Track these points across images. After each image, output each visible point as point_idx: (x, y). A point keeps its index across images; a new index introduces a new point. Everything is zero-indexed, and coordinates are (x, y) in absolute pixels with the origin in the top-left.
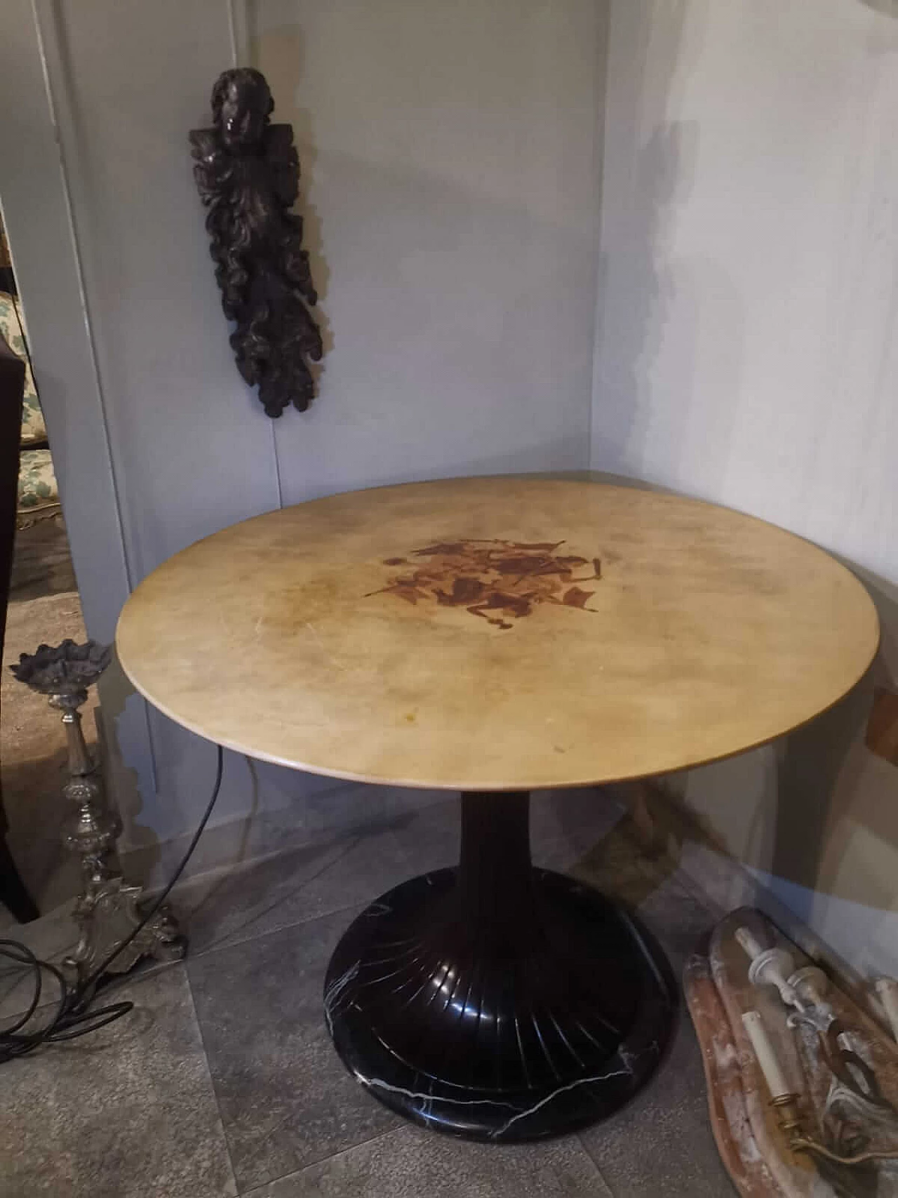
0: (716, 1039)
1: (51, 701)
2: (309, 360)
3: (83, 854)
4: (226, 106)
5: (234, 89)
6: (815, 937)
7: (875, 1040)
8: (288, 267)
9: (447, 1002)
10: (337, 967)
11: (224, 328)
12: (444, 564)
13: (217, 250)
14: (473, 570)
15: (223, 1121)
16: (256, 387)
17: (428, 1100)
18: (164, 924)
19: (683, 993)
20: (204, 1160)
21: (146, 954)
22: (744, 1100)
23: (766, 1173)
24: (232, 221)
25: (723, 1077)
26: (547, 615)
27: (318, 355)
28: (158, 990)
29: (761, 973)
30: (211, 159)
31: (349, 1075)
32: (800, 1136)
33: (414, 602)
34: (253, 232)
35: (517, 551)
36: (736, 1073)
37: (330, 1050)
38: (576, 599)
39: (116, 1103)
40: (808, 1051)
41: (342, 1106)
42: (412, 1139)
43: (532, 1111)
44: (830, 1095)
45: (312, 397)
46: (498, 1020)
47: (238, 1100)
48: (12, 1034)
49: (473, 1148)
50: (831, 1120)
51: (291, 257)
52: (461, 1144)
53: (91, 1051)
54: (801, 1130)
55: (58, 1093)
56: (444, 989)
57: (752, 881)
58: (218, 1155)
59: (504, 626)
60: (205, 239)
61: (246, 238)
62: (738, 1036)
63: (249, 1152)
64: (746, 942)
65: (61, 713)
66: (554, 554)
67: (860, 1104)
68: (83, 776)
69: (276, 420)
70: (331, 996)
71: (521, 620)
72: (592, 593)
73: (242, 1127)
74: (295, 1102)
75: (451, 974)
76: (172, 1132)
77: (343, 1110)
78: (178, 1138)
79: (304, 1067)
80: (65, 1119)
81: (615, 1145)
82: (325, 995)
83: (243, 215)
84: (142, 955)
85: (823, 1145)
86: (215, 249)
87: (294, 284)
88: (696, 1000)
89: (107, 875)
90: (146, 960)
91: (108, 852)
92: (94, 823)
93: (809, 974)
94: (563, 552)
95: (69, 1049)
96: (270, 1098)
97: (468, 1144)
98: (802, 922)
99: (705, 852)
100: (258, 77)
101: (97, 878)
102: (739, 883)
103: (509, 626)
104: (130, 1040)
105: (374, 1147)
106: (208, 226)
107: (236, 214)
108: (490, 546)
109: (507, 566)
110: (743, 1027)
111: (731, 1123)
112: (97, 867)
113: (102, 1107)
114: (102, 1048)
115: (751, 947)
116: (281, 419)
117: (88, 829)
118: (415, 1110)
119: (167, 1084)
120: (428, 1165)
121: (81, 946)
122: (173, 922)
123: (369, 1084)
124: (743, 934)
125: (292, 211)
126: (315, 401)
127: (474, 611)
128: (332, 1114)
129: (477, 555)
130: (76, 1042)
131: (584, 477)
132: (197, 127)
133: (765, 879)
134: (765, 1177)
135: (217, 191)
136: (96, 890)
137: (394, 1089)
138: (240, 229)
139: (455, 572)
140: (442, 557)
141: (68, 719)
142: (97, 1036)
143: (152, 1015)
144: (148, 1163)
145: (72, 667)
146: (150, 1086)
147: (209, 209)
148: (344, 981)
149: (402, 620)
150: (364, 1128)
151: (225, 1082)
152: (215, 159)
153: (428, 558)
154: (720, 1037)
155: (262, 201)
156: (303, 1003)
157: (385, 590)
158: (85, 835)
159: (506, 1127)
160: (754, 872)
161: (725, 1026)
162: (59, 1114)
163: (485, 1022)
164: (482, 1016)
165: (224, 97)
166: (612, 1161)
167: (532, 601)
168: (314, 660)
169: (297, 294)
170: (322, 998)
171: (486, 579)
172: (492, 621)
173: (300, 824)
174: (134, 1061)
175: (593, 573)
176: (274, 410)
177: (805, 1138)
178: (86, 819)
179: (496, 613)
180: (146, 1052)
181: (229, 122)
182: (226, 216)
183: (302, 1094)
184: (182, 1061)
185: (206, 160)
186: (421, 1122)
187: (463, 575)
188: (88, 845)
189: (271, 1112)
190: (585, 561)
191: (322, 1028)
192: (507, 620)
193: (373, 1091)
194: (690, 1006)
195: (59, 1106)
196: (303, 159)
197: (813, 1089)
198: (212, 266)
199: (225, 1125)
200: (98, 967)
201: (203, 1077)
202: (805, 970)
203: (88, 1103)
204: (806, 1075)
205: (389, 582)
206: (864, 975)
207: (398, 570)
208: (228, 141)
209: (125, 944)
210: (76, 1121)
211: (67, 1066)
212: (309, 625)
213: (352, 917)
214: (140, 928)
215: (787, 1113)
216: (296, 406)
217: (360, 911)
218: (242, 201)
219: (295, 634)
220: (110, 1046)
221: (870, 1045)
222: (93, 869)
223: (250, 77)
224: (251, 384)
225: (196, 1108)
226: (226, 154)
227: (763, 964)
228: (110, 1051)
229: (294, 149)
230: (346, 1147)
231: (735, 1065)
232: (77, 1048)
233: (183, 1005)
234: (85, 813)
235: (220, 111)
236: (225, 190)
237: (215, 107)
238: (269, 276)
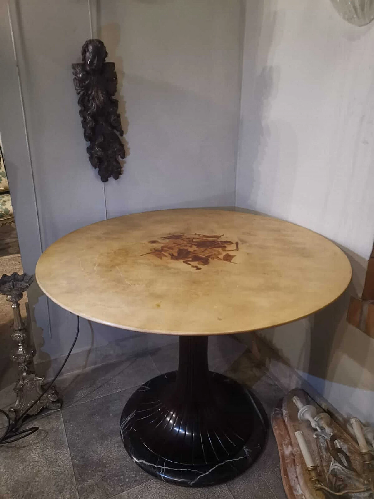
0: (284, 444)
1: (7, 298)
2: (120, 158)
3: (19, 363)
4: (88, 54)
5: (91, 48)
6: (326, 401)
7: (350, 443)
8: (112, 120)
9: (172, 427)
10: (126, 412)
11: (84, 144)
12: (174, 243)
13: (82, 113)
14: (186, 246)
15: (75, 478)
16: (97, 169)
17: (163, 469)
18: (53, 394)
19: (271, 424)
20: (67, 494)
21: (45, 407)
22: (295, 469)
24: (89, 101)
25: (287, 459)
26: (216, 264)
27: (123, 157)
28: (49, 422)
29: (303, 415)
30: (80, 75)
31: (130, 458)
32: (318, 484)
33: (161, 258)
34: (97, 106)
35: (204, 238)
36: (292, 457)
37: (122, 448)
38: (228, 258)
39: (30, 470)
40: (322, 448)
41: (126, 471)
42: (156, 485)
43: (207, 473)
44: (330, 467)
45: (121, 174)
46: (193, 434)
47: (82, 469)
49: (182, 489)
50: (331, 477)
51: (113, 116)
52: (176, 487)
53: (20, 448)
54: (319, 481)
55: (5, 466)
56: (171, 422)
57: (300, 377)
58: (73, 492)
59: (198, 269)
60: (78, 108)
61: (94, 108)
62: (293, 441)
63: (86, 491)
64: (297, 402)
65: (12, 303)
66: (219, 240)
67: (343, 470)
68: (20, 330)
69: (106, 183)
70: (123, 425)
71: (206, 266)
72: (235, 256)
73: (84, 480)
74: (107, 470)
75: (174, 415)
76: (54, 483)
77: (127, 473)
78: (56, 485)
79: (111, 455)
80: (7, 477)
81: (241, 488)
82: (121, 424)
83: (93, 98)
84: (43, 407)
85: (327, 487)
86: (81, 112)
87: (113, 127)
88: (276, 427)
89: (29, 373)
90: (44, 409)
91: (30, 363)
92: (24, 350)
93: (322, 416)
94: (223, 239)
95: (11, 447)
96: (96, 468)
97: (180, 487)
98: (320, 395)
99: (281, 365)
100: (101, 43)
101: (25, 374)
102: (295, 378)
103: (200, 269)
104: (37, 443)
105: (140, 489)
106: (79, 103)
107: (91, 98)
108: (193, 236)
109: (200, 245)
110: (295, 438)
111: (290, 478)
112: (25, 369)
113: (24, 472)
114: (25, 447)
115: (299, 404)
117: (21, 353)
118: (158, 473)
119: (52, 462)
120: (163, 496)
121: (17, 403)
122: (56, 393)
123: (138, 462)
124: (295, 399)
125: (113, 97)
126: (121, 176)
127: (186, 262)
128: (123, 475)
129: (187, 240)
130: (13, 444)
131: (233, 209)
132: (75, 62)
133: (305, 375)
135: (83, 89)
136: (24, 379)
137: (149, 464)
138: (92, 104)
139: (178, 246)
140: (174, 240)
141: (14, 306)
142: (23, 441)
143: (47, 433)
144: (43, 496)
145: (16, 284)
146: (45, 463)
147: (79, 96)
148: (129, 418)
149: (155, 266)
150: (136, 481)
151: (77, 461)
152: (82, 75)
153: (167, 241)
154: (286, 442)
155: (101, 93)
156: (111, 427)
157: (149, 253)
158: (20, 355)
159: (196, 480)
160: (300, 373)
161: (288, 438)
162: (6, 474)
163: (188, 436)
164: (187, 433)
165: (87, 51)
166: (240, 495)
167: (210, 258)
168: (119, 281)
169: (115, 131)
170: (119, 427)
171: (191, 250)
172: (193, 267)
173: (112, 353)
174: (38, 452)
175: (235, 248)
176: (104, 179)
177: (320, 484)
178: (20, 348)
179: (195, 263)
180: (44, 448)
181: (88, 61)
182: (87, 98)
183: (110, 466)
184: (58, 452)
185: (79, 76)
186: (160, 478)
187: (181, 248)
188: (21, 360)
189: (96, 474)
190: (232, 243)
191: (119, 438)
192: (199, 266)
193: (140, 465)
194: (274, 429)
195: (6, 471)
196: (118, 76)
197: (324, 465)
198: (80, 119)
199: (77, 480)
200: (24, 412)
201: (68, 459)
202: (321, 414)
203: (18, 470)
204: (321, 458)
205: (151, 250)
206: (345, 416)
207: (155, 245)
208: (88, 68)
209: (36, 402)
210: (12, 478)
211: (10, 454)
212: (117, 267)
213: (133, 392)
214: (42, 396)
215: (313, 474)
216: (114, 177)
217: (136, 389)
218: (93, 93)
219: (111, 271)
220: (28, 446)
221: (348, 445)
222: (23, 370)
223: (98, 43)
224: (95, 168)
225: (65, 472)
226: (87, 74)
227: (304, 411)
228: (28, 448)
229: (115, 72)
230: (128, 489)
231: (292, 454)
232: (14, 446)
233: (60, 428)
234: (20, 346)
235: (85, 56)
236: (86, 88)
237: (83, 54)
238: (104, 124)
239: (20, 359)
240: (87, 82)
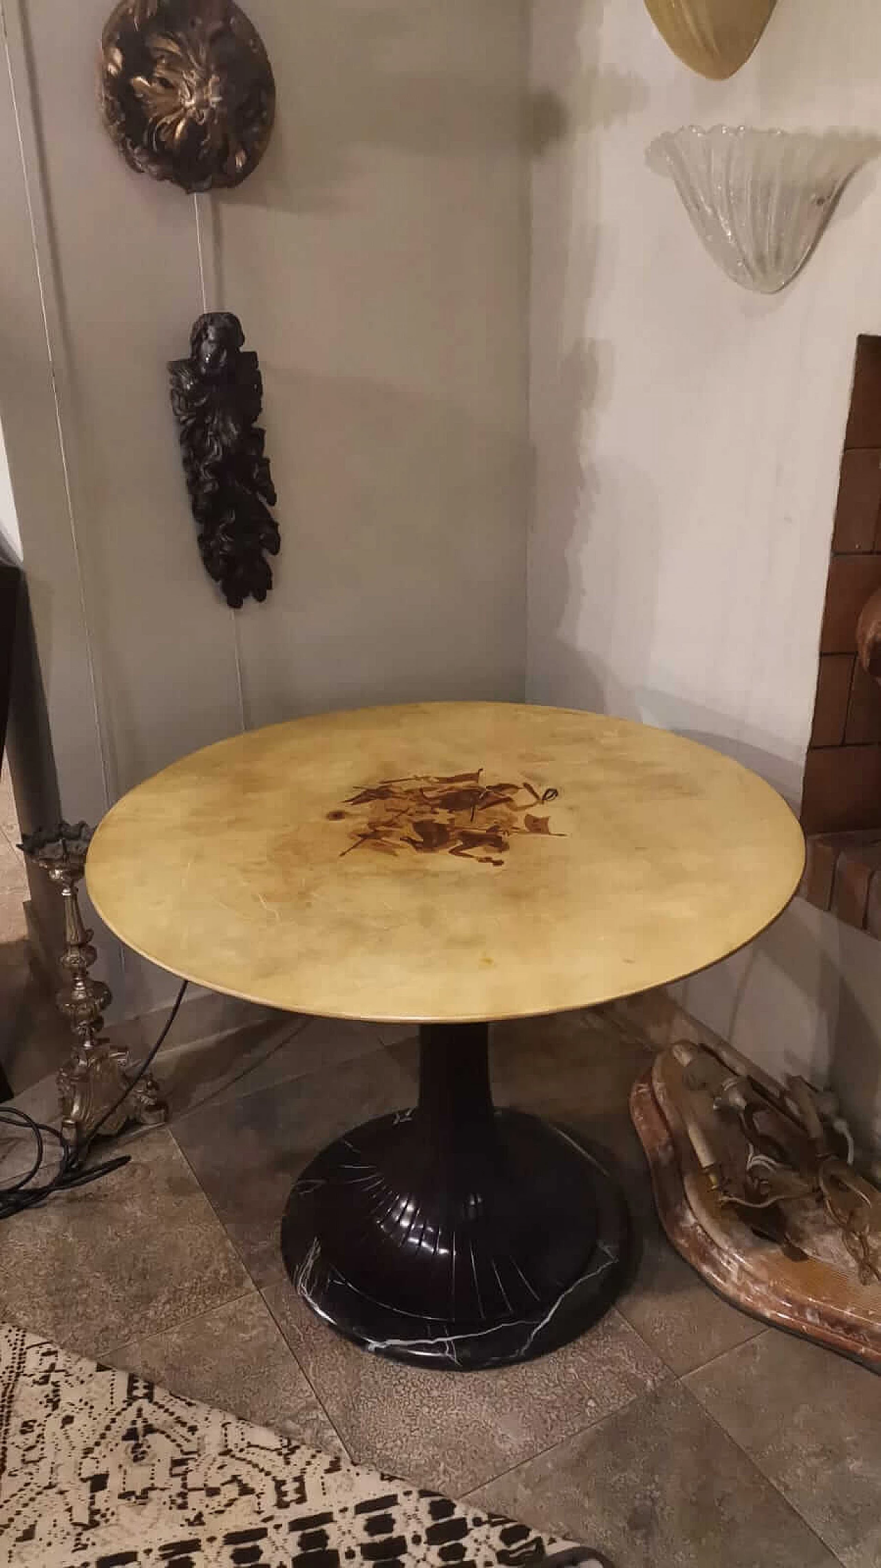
2: (266, 554)
4: (205, 344)
5: (212, 331)
8: (254, 474)
13: (190, 463)
15: (231, 1240)
16: (219, 583)
18: (148, 1089)
19: (631, 1115)
20: (221, 1268)
21: (131, 1118)
23: (700, 1231)
24: (205, 438)
25: (665, 1172)
27: (275, 550)
28: (149, 1147)
30: (188, 387)
32: (725, 1195)
34: (224, 448)
36: (675, 1162)
39: (131, 1235)
44: (748, 1162)
45: (270, 588)
47: (241, 1225)
48: (22, 1188)
50: (750, 1180)
51: (256, 464)
53: (97, 1199)
54: (724, 1189)
55: (74, 1232)
58: (233, 1264)
61: (218, 453)
63: (259, 1260)
64: (680, 1055)
65: (62, 887)
67: (771, 1164)
69: (236, 610)
73: (249, 1243)
76: (188, 1251)
78: (194, 1256)
83: (216, 434)
84: (128, 1119)
85: (742, 1199)
86: (186, 462)
87: (257, 489)
90: (132, 1124)
91: (98, 1022)
92: (87, 991)
95: (76, 1199)
96: (269, 1222)
100: (234, 320)
101: (87, 1045)
104: (130, 1188)
106: (181, 442)
107: (209, 433)
112: (90, 1034)
116: (242, 610)
117: (81, 996)
121: (77, 1108)
122: (155, 1086)
125: (255, 425)
134: (699, 1234)
135: (193, 414)
136: (87, 1055)
138: (213, 445)
141: (66, 893)
143: (147, 1168)
144: (171, 1274)
147: (183, 427)
152: (191, 386)
154: (663, 1142)
155: (233, 422)
158: (81, 1001)
161: (667, 1134)
162: (80, 1247)
165: (203, 336)
169: (260, 497)
174: (139, 1203)
176: (235, 602)
177: (728, 1195)
178: (79, 987)
180: (148, 1196)
181: (206, 356)
182: (199, 434)
184: (184, 1201)
185: (183, 387)
188: (82, 1011)
194: (637, 1124)
195: (79, 1241)
199: (234, 1243)
200: (91, 1129)
201: (206, 1210)
203: (105, 1237)
208: (203, 370)
209: (114, 1109)
210: (97, 1251)
211: (77, 1211)
214: (127, 1092)
215: (714, 1177)
216: (255, 597)
218: (215, 423)
223: (225, 319)
224: (217, 580)
225: (206, 1233)
226: (203, 382)
228: (114, 1198)
229: (259, 373)
231: (675, 1158)
232: (81, 1198)
233: (174, 1158)
234: (79, 981)
235: (199, 347)
236: (202, 413)
237: (193, 343)
238: (236, 483)
239: (84, 1009)
240: (203, 401)
